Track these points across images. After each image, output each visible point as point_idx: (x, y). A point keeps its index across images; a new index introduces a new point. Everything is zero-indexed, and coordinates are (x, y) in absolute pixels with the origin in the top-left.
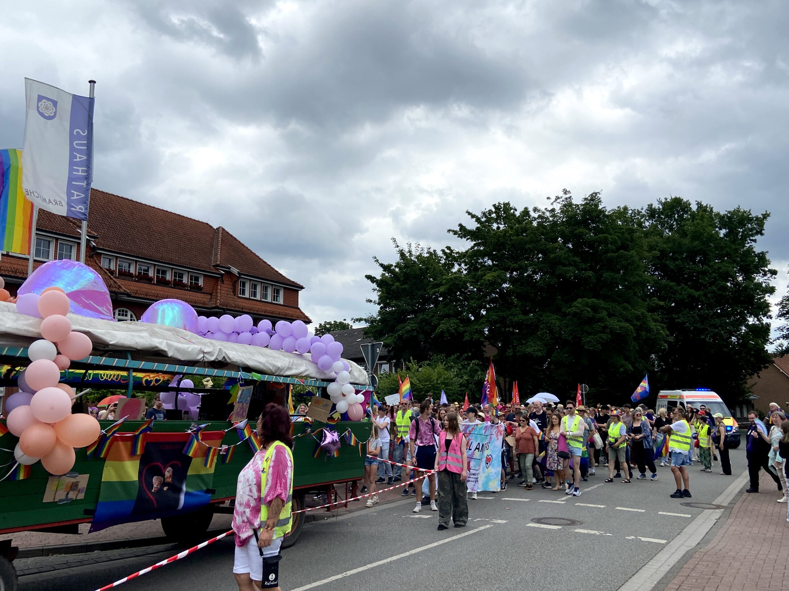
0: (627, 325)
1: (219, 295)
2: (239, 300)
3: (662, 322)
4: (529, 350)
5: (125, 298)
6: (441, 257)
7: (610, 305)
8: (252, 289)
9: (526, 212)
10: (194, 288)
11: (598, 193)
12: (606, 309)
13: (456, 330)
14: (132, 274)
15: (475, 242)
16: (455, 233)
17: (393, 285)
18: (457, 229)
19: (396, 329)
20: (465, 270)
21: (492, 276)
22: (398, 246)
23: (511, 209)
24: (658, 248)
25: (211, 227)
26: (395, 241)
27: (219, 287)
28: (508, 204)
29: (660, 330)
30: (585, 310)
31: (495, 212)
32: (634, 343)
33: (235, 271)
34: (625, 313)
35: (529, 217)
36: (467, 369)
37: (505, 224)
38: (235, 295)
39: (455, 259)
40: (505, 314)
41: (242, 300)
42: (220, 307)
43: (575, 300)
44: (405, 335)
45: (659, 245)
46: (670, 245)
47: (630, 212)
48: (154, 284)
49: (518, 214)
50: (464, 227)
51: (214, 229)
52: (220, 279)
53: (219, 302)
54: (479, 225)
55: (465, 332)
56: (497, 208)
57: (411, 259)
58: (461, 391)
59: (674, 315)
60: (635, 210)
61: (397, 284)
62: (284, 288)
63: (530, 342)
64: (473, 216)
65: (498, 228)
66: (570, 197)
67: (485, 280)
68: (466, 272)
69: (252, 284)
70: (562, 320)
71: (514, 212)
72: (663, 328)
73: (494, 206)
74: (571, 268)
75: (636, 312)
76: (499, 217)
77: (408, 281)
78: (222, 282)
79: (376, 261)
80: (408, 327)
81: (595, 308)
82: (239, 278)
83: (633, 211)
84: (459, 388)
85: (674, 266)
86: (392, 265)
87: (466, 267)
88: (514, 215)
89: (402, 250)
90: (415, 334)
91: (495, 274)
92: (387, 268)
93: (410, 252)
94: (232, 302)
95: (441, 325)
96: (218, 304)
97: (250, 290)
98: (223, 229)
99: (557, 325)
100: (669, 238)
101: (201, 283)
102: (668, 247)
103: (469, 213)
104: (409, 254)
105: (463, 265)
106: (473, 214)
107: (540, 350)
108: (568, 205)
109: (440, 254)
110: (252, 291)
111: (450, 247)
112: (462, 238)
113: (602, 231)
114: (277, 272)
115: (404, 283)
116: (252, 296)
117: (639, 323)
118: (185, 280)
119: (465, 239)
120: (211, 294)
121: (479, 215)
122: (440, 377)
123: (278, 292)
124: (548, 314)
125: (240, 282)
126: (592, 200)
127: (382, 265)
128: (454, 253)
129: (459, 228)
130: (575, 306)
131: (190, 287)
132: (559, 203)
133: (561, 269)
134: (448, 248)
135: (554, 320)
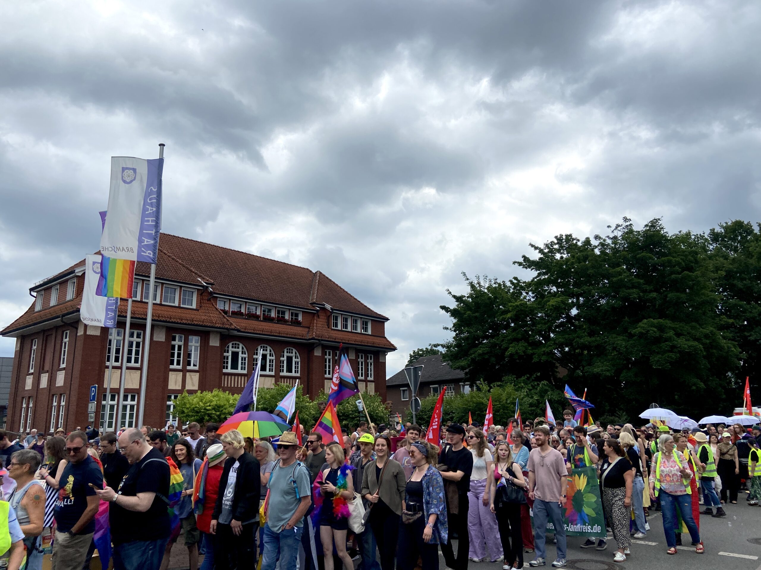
0: (696, 343)
1: (315, 328)
2: (332, 332)
3: (733, 340)
4: (596, 370)
5: (236, 333)
6: (510, 287)
7: (676, 325)
8: (344, 322)
9: (587, 242)
10: (294, 323)
11: (659, 219)
12: (674, 329)
13: (524, 352)
14: (243, 313)
15: (539, 272)
16: (520, 264)
17: (465, 314)
18: (521, 260)
19: (469, 353)
20: (533, 297)
21: (556, 301)
22: (468, 279)
23: (574, 239)
24: (724, 269)
25: (311, 271)
26: (464, 274)
27: (315, 321)
28: (570, 235)
29: (731, 348)
30: (651, 330)
31: (558, 243)
32: (704, 361)
33: (328, 307)
34: (693, 332)
35: (590, 245)
36: (537, 389)
37: (568, 253)
38: (328, 327)
39: (523, 288)
40: (571, 337)
41: (336, 332)
42: (316, 338)
43: (641, 321)
44: (477, 358)
45: (724, 266)
46: (736, 265)
47: (693, 237)
48: (261, 321)
49: (579, 244)
50: (528, 258)
51: (313, 273)
52: (316, 315)
53: (314, 334)
54: (542, 256)
55: (534, 354)
56: (559, 240)
57: (481, 290)
58: (531, 410)
59: (746, 333)
60: (697, 235)
61: (469, 312)
62: (372, 320)
63: (597, 362)
64: (536, 248)
65: (562, 258)
66: (631, 225)
67: (549, 306)
68: (534, 299)
69: (344, 318)
70: (628, 341)
71: (576, 242)
72: (734, 346)
73: (556, 237)
74: (635, 290)
75: (705, 330)
76: (561, 247)
77: (479, 310)
78: (318, 317)
79: (449, 293)
80: (480, 351)
81: (661, 328)
82: (332, 313)
83: (696, 236)
84: (529, 407)
85: (742, 286)
86: (465, 296)
87: (534, 295)
88: (576, 245)
89: (472, 282)
90: (486, 357)
91: (559, 299)
92: (459, 299)
93: (479, 283)
94: (326, 334)
95: (510, 348)
96: (314, 336)
97: (342, 323)
98: (321, 273)
99: (623, 346)
100: (734, 259)
101: (300, 318)
102: (735, 268)
103: (532, 246)
104: (478, 285)
105: (530, 293)
106: (536, 246)
107: (608, 371)
108: (630, 232)
109: (508, 284)
110: (344, 324)
111: (517, 277)
112: (527, 268)
113: (664, 255)
114: (366, 306)
115: (476, 311)
116: (344, 328)
117: (708, 341)
118: (287, 317)
119: (530, 269)
120: (309, 328)
121: (542, 247)
122: (509, 397)
123: (366, 324)
124: (614, 335)
125: (333, 316)
126: (653, 226)
127: (454, 297)
128: (521, 283)
129: (523, 259)
130: (640, 327)
131: (291, 322)
132: (620, 231)
133: (624, 292)
134: (516, 278)
135: (620, 341)
